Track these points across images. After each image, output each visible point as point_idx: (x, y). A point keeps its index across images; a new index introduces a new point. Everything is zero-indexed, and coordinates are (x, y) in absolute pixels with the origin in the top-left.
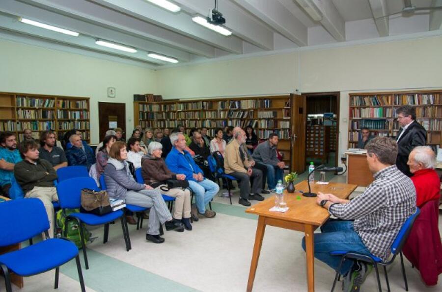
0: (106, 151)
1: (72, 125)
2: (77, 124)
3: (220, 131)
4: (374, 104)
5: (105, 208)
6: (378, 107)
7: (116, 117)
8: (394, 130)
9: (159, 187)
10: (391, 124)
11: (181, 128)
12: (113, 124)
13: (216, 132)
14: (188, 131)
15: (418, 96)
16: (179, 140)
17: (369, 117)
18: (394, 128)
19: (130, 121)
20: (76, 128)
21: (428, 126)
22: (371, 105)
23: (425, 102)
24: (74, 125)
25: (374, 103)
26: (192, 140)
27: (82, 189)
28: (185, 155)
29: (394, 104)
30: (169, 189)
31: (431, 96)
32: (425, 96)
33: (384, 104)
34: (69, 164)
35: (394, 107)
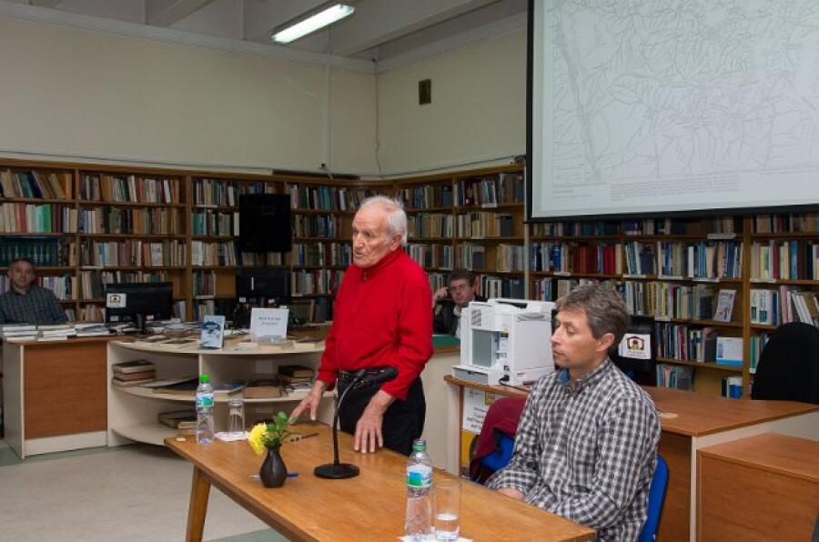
4: (26, 195)
6: (37, 204)
8: (84, 267)
10: (75, 253)
15: (137, 182)
17: (14, 230)
18: (81, 262)
21: (160, 255)
22: (18, 194)
23: (152, 198)
25: (25, 190)
29: (79, 197)
31: (166, 183)
32: (152, 182)
33: (53, 194)
35: (81, 204)
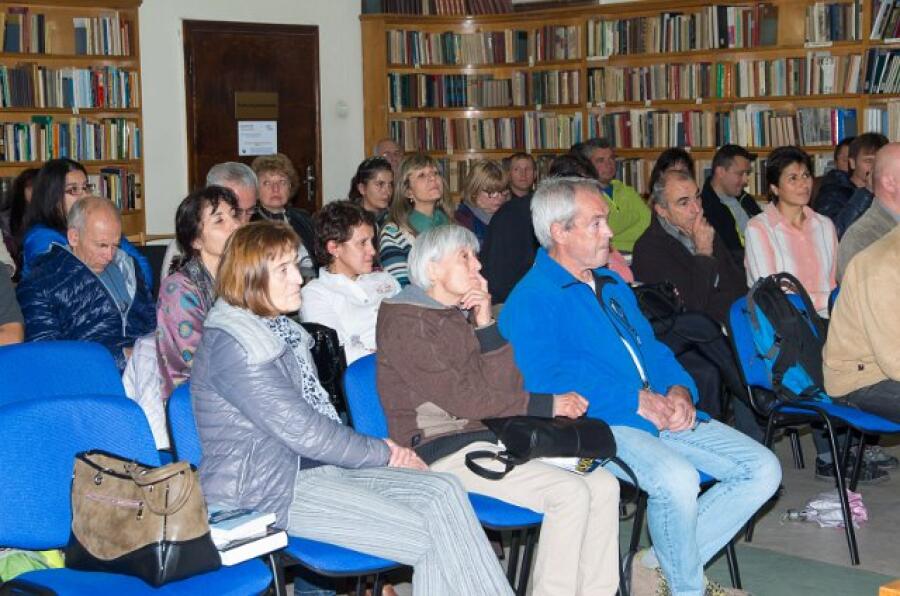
0: (204, 273)
1: (55, 139)
2: (80, 130)
3: (792, 169)
5: (184, 546)
7: (272, 97)
9: (460, 456)
11: (598, 155)
12: (258, 137)
13: (772, 176)
14: (642, 169)
16: (578, 221)
19: (343, 116)
20: (74, 157)
24: (65, 140)
26: (655, 216)
27: (81, 456)
28: (599, 296)
30: (509, 469)
34: (29, 333)
